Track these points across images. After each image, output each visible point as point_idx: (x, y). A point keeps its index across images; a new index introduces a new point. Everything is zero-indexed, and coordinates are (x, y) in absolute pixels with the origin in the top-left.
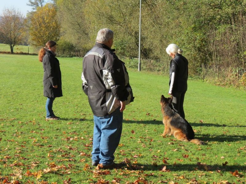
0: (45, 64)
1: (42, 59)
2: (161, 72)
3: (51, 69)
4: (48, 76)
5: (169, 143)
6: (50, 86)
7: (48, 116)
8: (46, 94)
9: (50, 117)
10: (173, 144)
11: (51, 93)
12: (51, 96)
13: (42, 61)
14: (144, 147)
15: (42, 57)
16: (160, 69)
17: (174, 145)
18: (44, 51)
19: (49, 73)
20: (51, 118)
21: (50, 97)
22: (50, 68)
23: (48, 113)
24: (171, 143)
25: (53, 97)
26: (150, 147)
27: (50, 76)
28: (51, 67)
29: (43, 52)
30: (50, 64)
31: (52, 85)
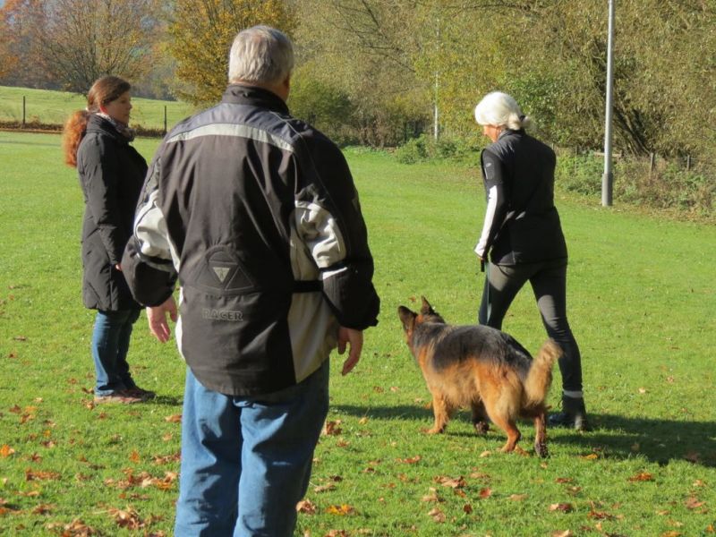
0: (82, 173)
1: (75, 156)
2: (697, 211)
3: (105, 192)
4: (96, 222)
5: (554, 506)
6: (102, 263)
7: (102, 388)
8: (88, 295)
9: (111, 391)
10: (569, 509)
11: (109, 293)
12: (107, 305)
13: (73, 163)
14: (437, 518)
15: (75, 147)
16: (694, 196)
17: (570, 515)
18: (81, 121)
19: (99, 212)
20: (113, 395)
21: (105, 310)
22: (101, 189)
23: (101, 374)
24: (561, 506)
25: (114, 308)
26: (463, 521)
27: (99, 223)
28: (106, 185)
29: (79, 127)
30: (100, 172)
31: (112, 259)
